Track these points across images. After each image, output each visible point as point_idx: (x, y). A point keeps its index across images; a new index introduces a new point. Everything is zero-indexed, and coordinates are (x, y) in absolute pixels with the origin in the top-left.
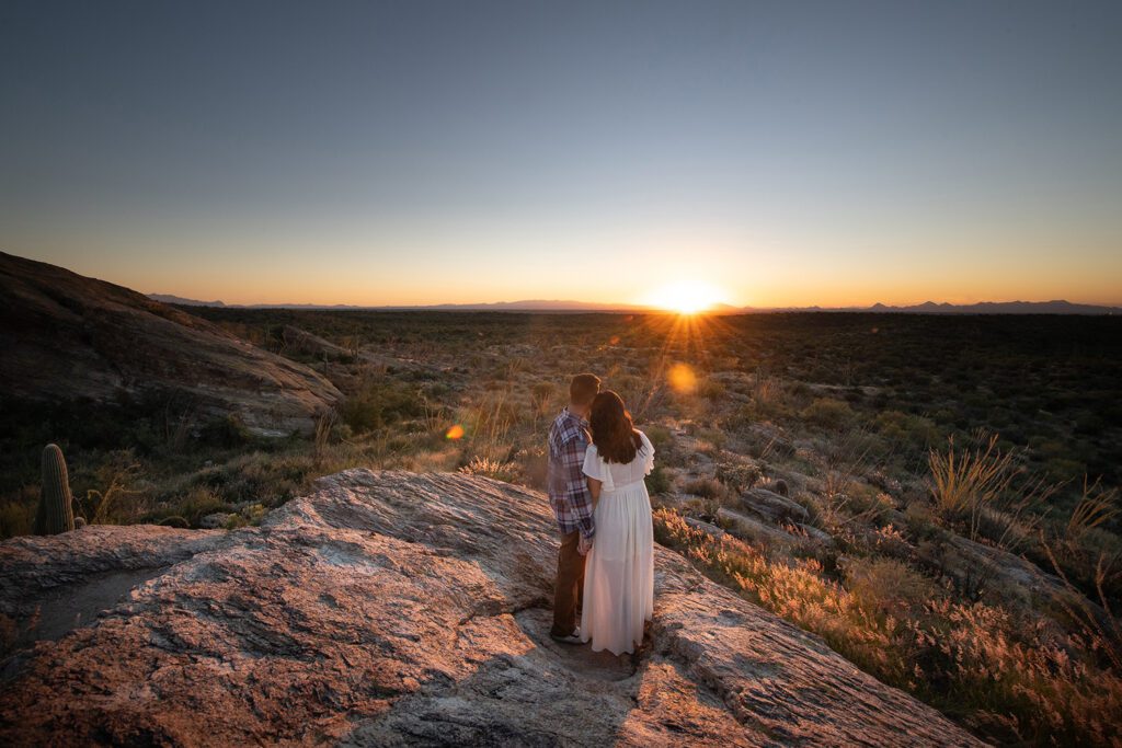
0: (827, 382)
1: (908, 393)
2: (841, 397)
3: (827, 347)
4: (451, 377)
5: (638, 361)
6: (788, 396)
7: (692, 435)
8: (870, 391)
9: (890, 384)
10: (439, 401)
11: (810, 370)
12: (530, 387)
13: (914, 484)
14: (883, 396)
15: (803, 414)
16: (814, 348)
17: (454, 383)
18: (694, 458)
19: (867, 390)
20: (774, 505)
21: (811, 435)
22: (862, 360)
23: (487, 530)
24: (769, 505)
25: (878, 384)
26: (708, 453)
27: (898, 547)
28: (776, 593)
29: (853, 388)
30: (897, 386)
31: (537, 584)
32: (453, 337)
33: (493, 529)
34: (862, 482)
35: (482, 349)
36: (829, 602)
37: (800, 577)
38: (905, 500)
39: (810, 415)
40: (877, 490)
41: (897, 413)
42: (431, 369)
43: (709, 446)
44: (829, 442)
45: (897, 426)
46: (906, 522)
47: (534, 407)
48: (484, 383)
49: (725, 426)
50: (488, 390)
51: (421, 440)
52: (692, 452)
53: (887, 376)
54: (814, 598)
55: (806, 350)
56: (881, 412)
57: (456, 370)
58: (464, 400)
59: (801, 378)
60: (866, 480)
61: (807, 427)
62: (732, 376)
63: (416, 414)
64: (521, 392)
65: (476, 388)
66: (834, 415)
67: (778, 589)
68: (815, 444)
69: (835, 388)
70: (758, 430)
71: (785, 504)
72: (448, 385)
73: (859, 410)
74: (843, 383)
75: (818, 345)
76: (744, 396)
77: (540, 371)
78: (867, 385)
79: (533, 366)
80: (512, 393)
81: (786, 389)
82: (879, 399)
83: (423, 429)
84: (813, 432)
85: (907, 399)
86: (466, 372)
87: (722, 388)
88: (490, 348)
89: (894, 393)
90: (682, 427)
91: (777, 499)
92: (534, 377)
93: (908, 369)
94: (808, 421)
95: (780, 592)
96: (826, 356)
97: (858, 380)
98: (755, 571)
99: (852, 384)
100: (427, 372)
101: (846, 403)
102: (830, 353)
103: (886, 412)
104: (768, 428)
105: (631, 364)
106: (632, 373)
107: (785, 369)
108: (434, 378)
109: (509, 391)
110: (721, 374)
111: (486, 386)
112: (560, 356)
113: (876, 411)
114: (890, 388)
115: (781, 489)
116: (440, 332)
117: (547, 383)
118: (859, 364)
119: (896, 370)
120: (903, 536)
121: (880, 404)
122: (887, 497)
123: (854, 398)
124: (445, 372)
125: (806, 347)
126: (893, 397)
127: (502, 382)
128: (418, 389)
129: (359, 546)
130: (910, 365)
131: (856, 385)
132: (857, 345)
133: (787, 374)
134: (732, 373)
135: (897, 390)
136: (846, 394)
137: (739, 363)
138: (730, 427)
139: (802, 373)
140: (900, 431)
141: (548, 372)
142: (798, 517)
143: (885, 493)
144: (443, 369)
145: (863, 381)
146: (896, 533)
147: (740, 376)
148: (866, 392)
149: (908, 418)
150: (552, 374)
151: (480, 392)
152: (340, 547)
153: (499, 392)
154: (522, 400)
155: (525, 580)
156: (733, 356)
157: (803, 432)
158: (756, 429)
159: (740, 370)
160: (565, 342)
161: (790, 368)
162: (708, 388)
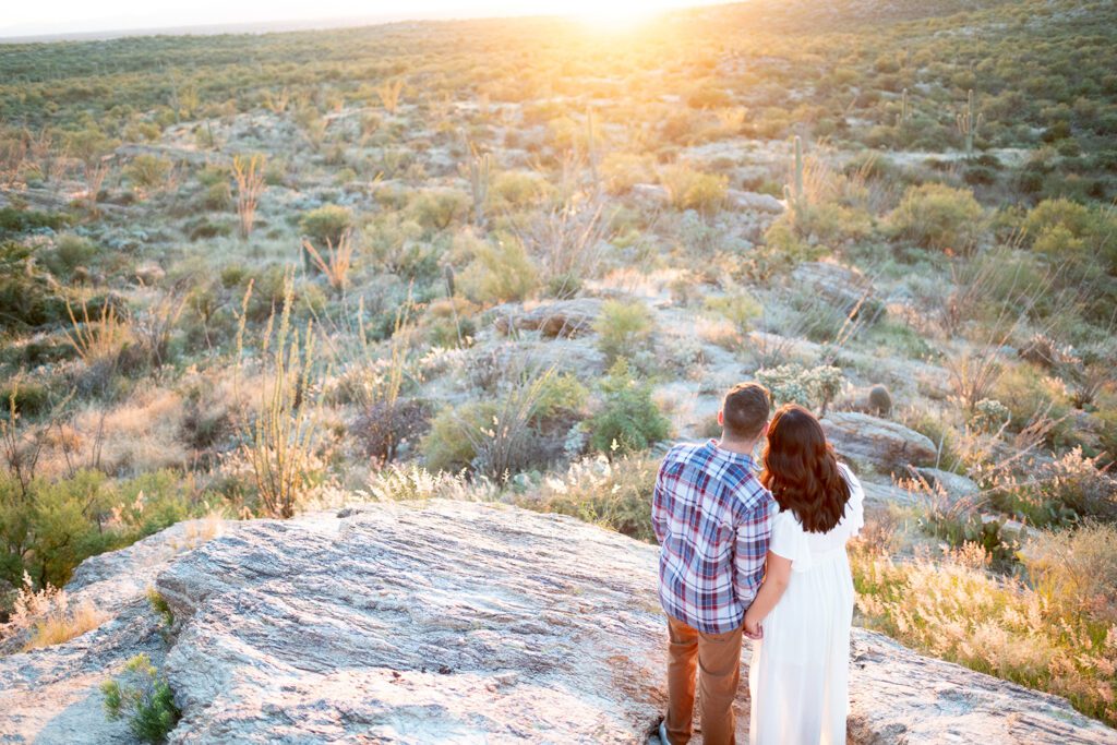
0: (929, 147)
1: (1083, 156)
2: (957, 177)
3: (920, 66)
4: (95, 216)
5: (527, 135)
6: (855, 187)
7: (683, 303)
8: (1012, 158)
9: (1048, 139)
10: (81, 278)
11: (892, 123)
12: (293, 222)
13: (1098, 348)
14: (1037, 166)
15: (887, 223)
16: (894, 70)
17: (107, 231)
18: (701, 358)
19: (1005, 156)
20: (875, 440)
21: (903, 267)
22: (993, 90)
23: (542, 625)
24: (864, 441)
25: (1025, 141)
26: (728, 346)
27: (1092, 487)
28: (922, 613)
29: (978, 154)
30: (1062, 143)
31: (646, 697)
32: (69, 110)
33: (550, 622)
34: (1009, 357)
35: (151, 136)
36: (1011, 615)
37: (954, 578)
38: (1088, 383)
39: (900, 224)
40: (1037, 369)
41: (1064, 203)
42: (40, 201)
43: (726, 327)
44: (940, 280)
45: (1067, 232)
46: (1097, 431)
47: (313, 269)
48: (181, 223)
49: (745, 277)
50: (193, 239)
51: (70, 378)
52: (697, 346)
53: (1042, 122)
54: (985, 613)
55: (882, 77)
56: (1036, 202)
57: (103, 197)
58: (143, 269)
59: (875, 144)
60: (1014, 352)
61: (897, 252)
62: (734, 151)
63: (37, 320)
64: (274, 236)
65: (163, 238)
66: (946, 220)
67: (923, 605)
68: (914, 288)
69: (942, 157)
70: (812, 278)
71: (893, 435)
72: (96, 238)
73: (992, 202)
74: (958, 145)
75: (904, 62)
76: (767, 199)
77: (310, 179)
78: (1005, 144)
79: (288, 169)
80: (253, 241)
81: (849, 172)
82: (1029, 174)
83: (69, 353)
84: (911, 261)
85: (1081, 169)
86: (128, 199)
87: (720, 185)
88: (171, 130)
89: (1057, 159)
90: (660, 288)
91: (876, 427)
92: (296, 197)
93: (1083, 103)
94: (897, 238)
95: (928, 612)
96: (921, 85)
97: (987, 136)
98: (879, 580)
99: (977, 146)
100: (31, 209)
101: (967, 194)
102: (930, 79)
103: (1045, 203)
104: (832, 272)
105: (511, 142)
106: (519, 164)
107: (842, 125)
108: (54, 224)
109: (244, 236)
110: (710, 147)
111: (185, 230)
112: (346, 138)
113: (1023, 202)
114: (1049, 148)
115: (880, 404)
116: (29, 100)
117: (329, 209)
118: (990, 101)
119: (1062, 106)
120: (1100, 466)
121: (1032, 186)
122: (1056, 383)
123: (981, 177)
124: (77, 206)
125: (882, 69)
126: (1053, 169)
127: (224, 215)
128: (24, 255)
129: (440, 707)
130: (1085, 92)
131: (983, 148)
132: (983, 55)
133: (846, 136)
134: (733, 144)
135: (1063, 152)
136: (966, 168)
137: (747, 120)
138: (757, 279)
139: (876, 131)
140: (1072, 242)
141: (326, 180)
142: (920, 457)
143: (1053, 375)
144: (69, 197)
145: (998, 138)
146: (1088, 461)
147: (751, 148)
148: (1004, 162)
149: (1085, 209)
150: (338, 183)
151: (176, 246)
152: (414, 716)
153: (220, 239)
154: (280, 254)
155: (629, 695)
156: (727, 104)
157: (890, 263)
158: (806, 275)
159: (749, 134)
160: (350, 102)
161: (850, 121)
162: (693, 189)
